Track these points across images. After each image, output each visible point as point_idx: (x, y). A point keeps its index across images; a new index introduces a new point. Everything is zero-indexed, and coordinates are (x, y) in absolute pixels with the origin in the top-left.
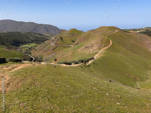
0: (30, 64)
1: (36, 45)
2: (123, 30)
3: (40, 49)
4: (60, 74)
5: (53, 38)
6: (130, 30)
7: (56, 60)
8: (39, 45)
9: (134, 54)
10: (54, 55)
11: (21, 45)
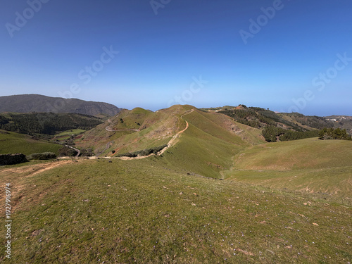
0: (70, 161)
1: (83, 131)
2: (200, 110)
3: (89, 137)
4: (117, 172)
5: (109, 121)
6: (208, 109)
7: (114, 152)
8: (88, 132)
9: (214, 137)
10: (111, 144)
11: (57, 132)
